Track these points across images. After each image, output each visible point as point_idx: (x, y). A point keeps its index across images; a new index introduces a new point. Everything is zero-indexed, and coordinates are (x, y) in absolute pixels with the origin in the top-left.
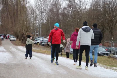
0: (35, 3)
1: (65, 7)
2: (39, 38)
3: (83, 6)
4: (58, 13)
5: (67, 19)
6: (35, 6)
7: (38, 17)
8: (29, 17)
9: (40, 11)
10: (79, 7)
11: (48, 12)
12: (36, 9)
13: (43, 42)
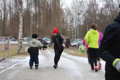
0: (71, 4)
1: (102, 7)
2: (76, 41)
4: (95, 14)
5: (105, 20)
6: (72, 8)
7: (74, 19)
8: (65, 19)
9: (77, 12)
10: (117, 6)
11: (85, 14)
12: (72, 11)
13: (79, 44)
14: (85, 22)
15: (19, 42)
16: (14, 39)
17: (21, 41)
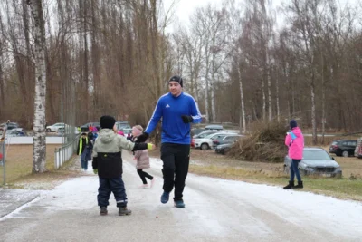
0: (192, 21)
1: (285, 29)
2: (209, 131)
3: (342, 21)
4: (263, 51)
5: (292, 66)
6: (194, 32)
7: (202, 67)
8: (175, 67)
9: (210, 45)
10: (329, 25)
11: (233, 49)
12: (196, 43)
13: (219, 141)
14: (233, 74)
15: (34, 140)
16: (20, 129)
17: (41, 134)
